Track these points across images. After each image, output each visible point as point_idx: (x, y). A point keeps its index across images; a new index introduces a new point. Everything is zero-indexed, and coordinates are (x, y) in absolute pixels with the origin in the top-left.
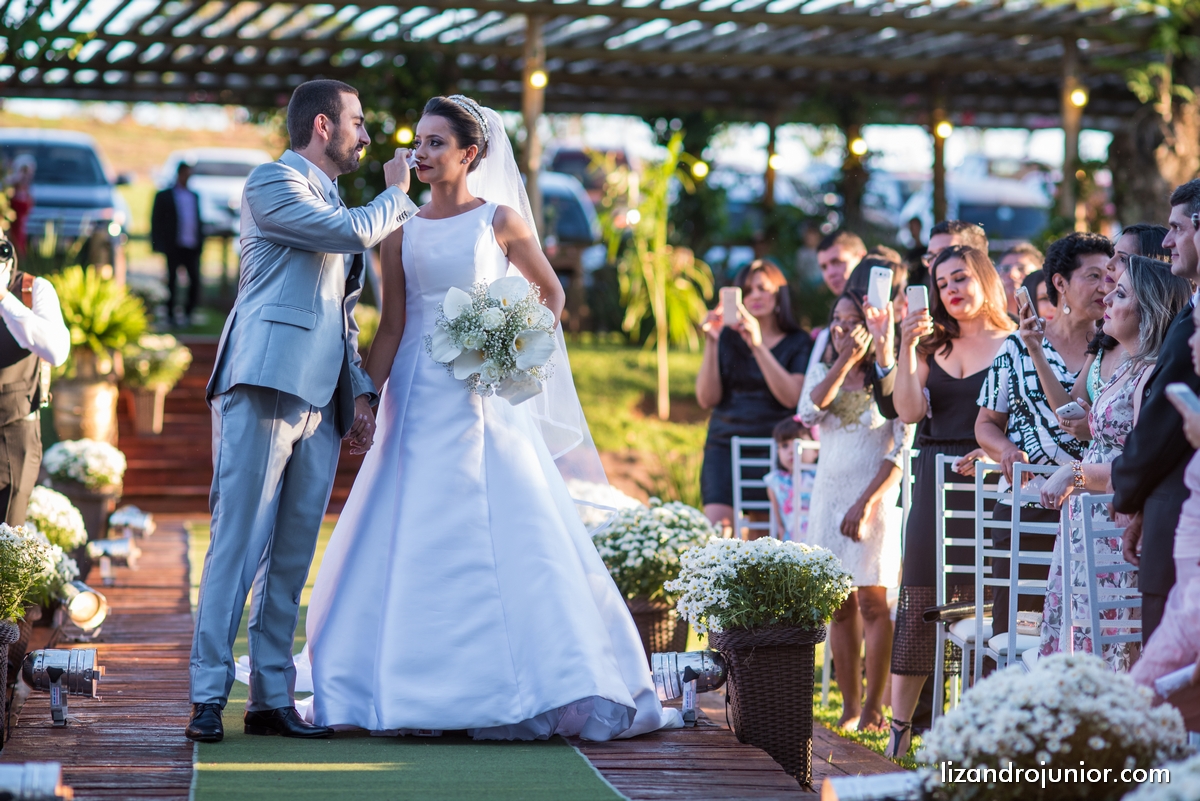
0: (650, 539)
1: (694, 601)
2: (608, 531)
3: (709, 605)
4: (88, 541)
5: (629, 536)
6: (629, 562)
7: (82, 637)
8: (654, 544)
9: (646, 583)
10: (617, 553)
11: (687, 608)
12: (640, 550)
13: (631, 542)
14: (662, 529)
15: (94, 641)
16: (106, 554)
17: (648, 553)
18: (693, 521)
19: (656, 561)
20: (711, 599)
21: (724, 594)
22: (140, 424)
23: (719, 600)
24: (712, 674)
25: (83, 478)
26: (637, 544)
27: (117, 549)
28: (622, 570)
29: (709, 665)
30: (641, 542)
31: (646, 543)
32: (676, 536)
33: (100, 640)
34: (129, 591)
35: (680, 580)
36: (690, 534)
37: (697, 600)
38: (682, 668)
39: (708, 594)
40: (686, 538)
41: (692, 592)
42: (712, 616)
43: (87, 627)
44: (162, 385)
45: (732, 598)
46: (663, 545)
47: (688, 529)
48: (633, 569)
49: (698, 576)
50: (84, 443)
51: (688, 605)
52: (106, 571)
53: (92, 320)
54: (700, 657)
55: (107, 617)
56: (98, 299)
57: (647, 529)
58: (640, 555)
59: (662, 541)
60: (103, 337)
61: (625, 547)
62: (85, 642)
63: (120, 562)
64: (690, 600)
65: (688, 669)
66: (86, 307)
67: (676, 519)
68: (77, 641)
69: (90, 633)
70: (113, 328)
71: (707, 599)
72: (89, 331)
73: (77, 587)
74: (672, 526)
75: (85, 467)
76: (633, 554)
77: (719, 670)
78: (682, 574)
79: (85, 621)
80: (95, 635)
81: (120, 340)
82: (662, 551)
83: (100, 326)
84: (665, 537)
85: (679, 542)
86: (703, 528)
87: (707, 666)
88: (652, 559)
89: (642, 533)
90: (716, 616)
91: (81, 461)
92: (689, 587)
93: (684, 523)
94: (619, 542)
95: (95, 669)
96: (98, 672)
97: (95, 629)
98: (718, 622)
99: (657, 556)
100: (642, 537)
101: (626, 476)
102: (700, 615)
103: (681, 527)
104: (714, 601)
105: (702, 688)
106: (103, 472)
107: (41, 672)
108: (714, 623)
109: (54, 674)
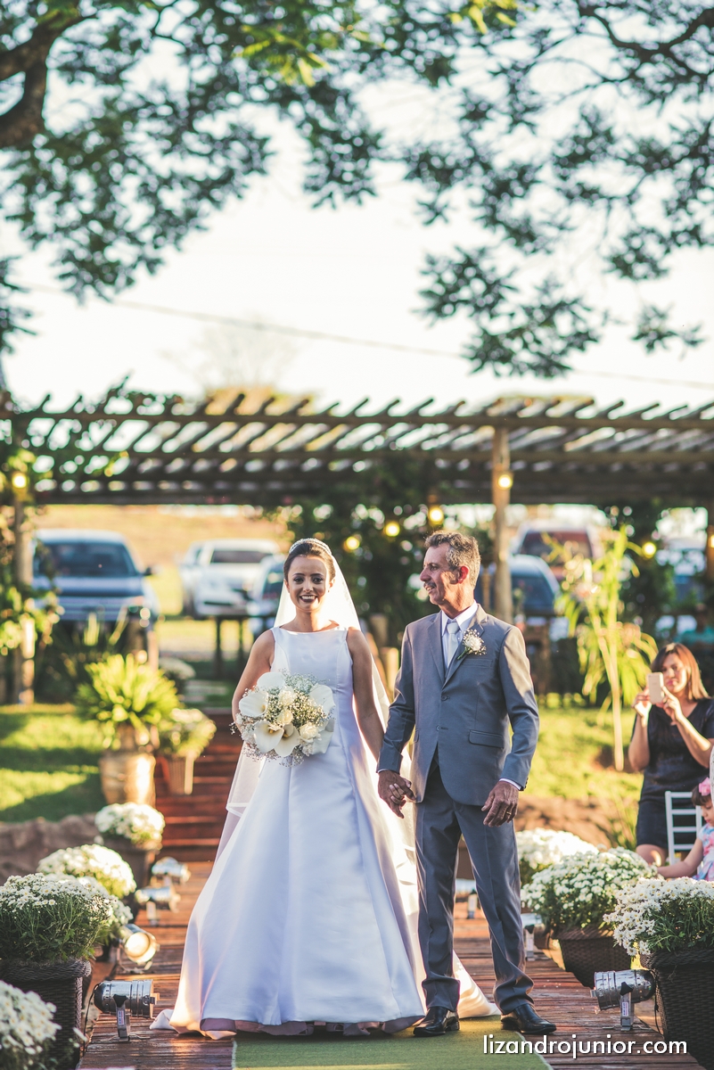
0: (598, 878)
1: (627, 929)
2: (564, 872)
3: (639, 933)
4: (136, 889)
5: (581, 876)
6: (582, 898)
7: (136, 970)
8: (601, 882)
9: (595, 914)
10: (571, 891)
11: (621, 936)
12: (590, 888)
13: (582, 881)
14: (608, 870)
15: (146, 972)
16: (151, 900)
17: (597, 890)
18: (633, 862)
19: (603, 896)
20: (641, 928)
21: (652, 924)
22: (175, 787)
23: (647, 929)
24: (643, 988)
25: (129, 835)
26: (588, 883)
27: (160, 896)
28: (576, 904)
29: (641, 981)
30: (591, 881)
31: (595, 882)
32: (619, 875)
33: (151, 971)
34: (171, 930)
35: (616, 913)
36: (631, 873)
37: (630, 929)
38: (619, 984)
39: (638, 924)
40: (628, 877)
41: (625, 922)
42: (641, 942)
43: (140, 961)
44: (191, 752)
45: (658, 926)
46: (609, 883)
47: (629, 869)
48: (585, 903)
49: (631, 910)
50: (129, 806)
51: (623, 933)
52: (152, 913)
53: (132, 700)
54: (633, 975)
55: (156, 953)
56: (137, 682)
57: (595, 870)
58: (590, 892)
59: (608, 880)
60: (140, 714)
61: (577, 885)
62: (139, 974)
63: (163, 906)
64: (624, 929)
65: (624, 984)
66: (127, 692)
67: (619, 861)
68: (132, 973)
69: (142, 967)
70: (149, 707)
71: (637, 928)
72: (130, 710)
73: (131, 929)
74: (616, 867)
75: (130, 826)
76: (584, 891)
77: (649, 985)
78: (617, 908)
79: (138, 956)
80: (147, 967)
81: (155, 717)
82: (607, 888)
83: (139, 706)
84: (610, 876)
85: (622, 880)
86: (641, 868)
87: (639, 982)
88: (600, 894)
89: (591, 873)
90: (645, 941)
91: (127, 821)
92: (623, 918)
93: (626, 865)
94: (572, 881)
95: (152, 995)
96: (154, 998)
97: (147, 962)
98: (647, 946)
99: (604, 892)
100: (592, 877)
101: (588, 820)
102: (632, 941)
103: (623, 867)
104: (644, 929)
105: (635, 1000)
106: (146, 830)
107: (109, 999)
108: (644, 947)
109: (120, 1000)
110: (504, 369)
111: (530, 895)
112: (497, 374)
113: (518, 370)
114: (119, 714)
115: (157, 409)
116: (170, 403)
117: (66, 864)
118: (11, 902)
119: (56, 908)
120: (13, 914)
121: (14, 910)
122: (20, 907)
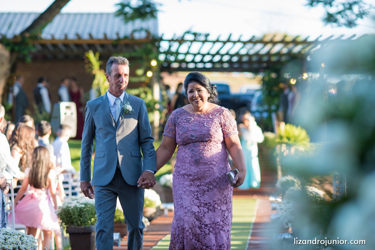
4: (161, 204)
21: (292, 217)
38: (282, 238)
42: (289, 223)
45: (295, 218)
104: (290, 219)
110: (335, 24)
112: (332, 27)
113: (339, 25)
115: (202, 38)
116: (207, 35)
118: (69, 206)
119: (84, 208)
120: (70, 210)
121: (70, 209)
122: (72, 207)
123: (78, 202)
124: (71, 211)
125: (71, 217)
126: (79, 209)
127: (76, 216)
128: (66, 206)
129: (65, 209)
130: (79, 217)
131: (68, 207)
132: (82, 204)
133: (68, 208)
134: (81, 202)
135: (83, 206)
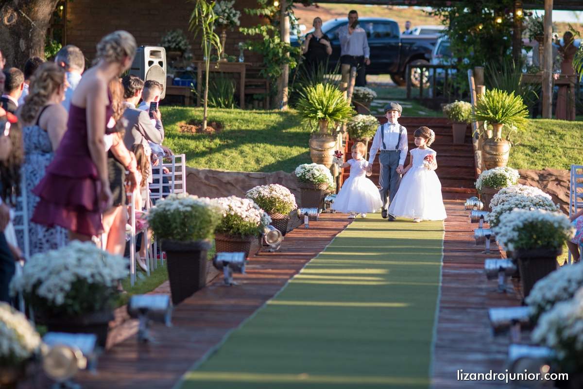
15: (276, 252)
16: (306, 214)
21: (516, 234)
23: (513, 237)
24: (511, 269)
27: (312, 212)
29: (511, 265)
37: (504, 236)
38: (498, 267)
41: (503, 232)
42: (510, 244)
43: (273, 246)
45: (519, 236)
49: (506, 226)
52: (306, 222)
53: (327, 107)
60: (331, 115)
64: (501, 237)
65: (500, 267)
66: (325, 103)
69: (275, 248)
70: (337, 111)
71: (508, 236)
72: (325, 113)
75: (313, 175)
80: (277, 249)
81: (339, 117)
83: (331, 110)
87: (509, 266)
90: (512, 243)
92: (502, 230)
97: (278, 246)
104: (511, 237)
105: (506, 276)
107: (219, 262)
108: (511, 247)
109: (225, 263)
111: (489, 218)
114: (320, 114)
117: (260, 193)
118: (167, 208)
119: (191, 212)
120: (168, 215)
121: (169, 213)
122: (172, 211)
123: (181, 204)
124: (169, 217)
125: (170, 226)
126: (182, 214)
127: (178, 225)
128: (162, 209)
129: (160, 213)
130: (183, 227)
131: (165, 209)
132: (187, 206)
133: (165, 212)
134: (185, 203)
135: (189, 209)
